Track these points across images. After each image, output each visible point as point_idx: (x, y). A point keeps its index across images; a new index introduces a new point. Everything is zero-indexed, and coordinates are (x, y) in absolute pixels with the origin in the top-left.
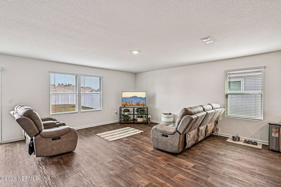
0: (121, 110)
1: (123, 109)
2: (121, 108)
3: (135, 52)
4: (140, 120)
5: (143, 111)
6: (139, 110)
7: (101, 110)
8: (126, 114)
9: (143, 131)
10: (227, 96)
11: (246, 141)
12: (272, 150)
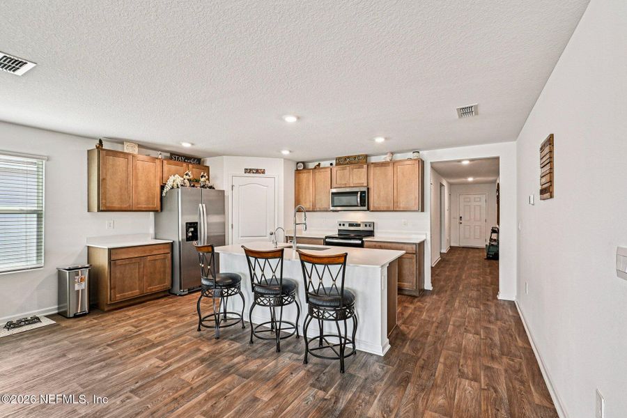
11: (9, 326)
12: (76, 316)
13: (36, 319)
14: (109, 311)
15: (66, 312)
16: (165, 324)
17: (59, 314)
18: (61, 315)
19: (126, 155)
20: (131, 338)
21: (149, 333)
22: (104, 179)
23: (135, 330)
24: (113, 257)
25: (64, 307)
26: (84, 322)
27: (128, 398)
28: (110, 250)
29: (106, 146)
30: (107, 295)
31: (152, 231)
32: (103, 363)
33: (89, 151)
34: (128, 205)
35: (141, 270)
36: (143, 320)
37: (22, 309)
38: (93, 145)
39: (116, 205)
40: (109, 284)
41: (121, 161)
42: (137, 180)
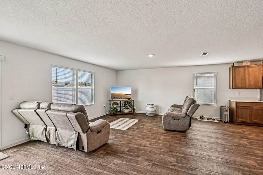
0: (110, 104)
1: (112, 103)
2: (110, 102)
3: (151, 56)
4: (127, 111)
5: (129, 103)
6: (127, 102)
7: (93, 105)
8: (115, 106)
9: (139, 120)
10: (194, 90)
11: (208, 119)
12: (225, 122)
13: (214, 119)
14: (236, 124)
15: (222, 120)
16: (257, 135)
17: (220, 120)
18: (221, 121)
19: (244, 67)
20: (240, 134)
21: (248, 135)
22: (234, 77)
23: (243, 132)
24: (237, 105)
25: (222, 119)
26: (227, 124)
27: (231, 145)
28: (236, 102)
29: (235, 65)
30: (236, 118)
31: (259, 97)
32: (228, 136)
33: (230, 68)
34: (245, 86)
35: (250, 112)
36: (248, 131)
37: (211, 116)
38: (230, 66)
39: (240, 86)
40: (236, 115)
41: (242, 70)
42: (249, 75)
